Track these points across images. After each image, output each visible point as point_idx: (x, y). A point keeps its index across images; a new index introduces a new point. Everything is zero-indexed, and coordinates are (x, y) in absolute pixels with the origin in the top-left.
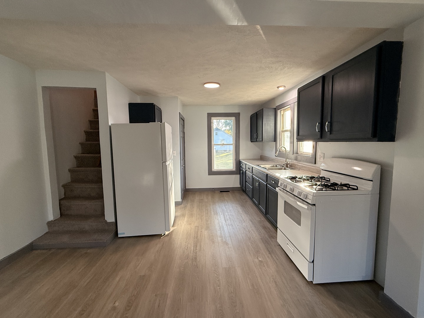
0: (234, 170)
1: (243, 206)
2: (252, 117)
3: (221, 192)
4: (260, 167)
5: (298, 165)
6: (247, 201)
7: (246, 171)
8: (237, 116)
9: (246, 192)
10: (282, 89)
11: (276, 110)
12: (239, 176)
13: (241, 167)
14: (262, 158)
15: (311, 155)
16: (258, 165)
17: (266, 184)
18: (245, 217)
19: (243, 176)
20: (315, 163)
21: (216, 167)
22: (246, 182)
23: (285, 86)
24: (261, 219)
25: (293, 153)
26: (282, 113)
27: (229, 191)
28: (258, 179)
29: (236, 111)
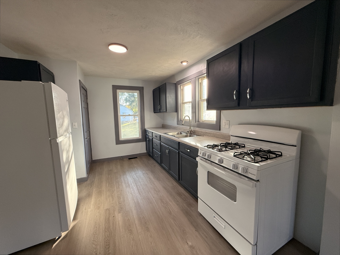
0: (140, 137)
1: (153, 172)
2: (154, 91)
3: (130, 159)
4: (168, 134)
5: (201, 132)
6: (155, 166)
7: (152, 138)
8: (141, 90)
9: (154, 157)
10: (185, 64)
11: (176, 86)
12: (145, 143)
13: (146, 134)
14: (164, 127)
15: (215, 122)
16: (166, 133)
17: (178, 151)
18: (157, 184)
19: (149, 143)
20: (220, 130)
21: (123, 137)
22: (153, 148)
23: (188, 62)
24: (173, 184)
25: (196, 122)
26: (182, 88)
27: (136, 158)
28: (168, 146)
29: (140, 85)
